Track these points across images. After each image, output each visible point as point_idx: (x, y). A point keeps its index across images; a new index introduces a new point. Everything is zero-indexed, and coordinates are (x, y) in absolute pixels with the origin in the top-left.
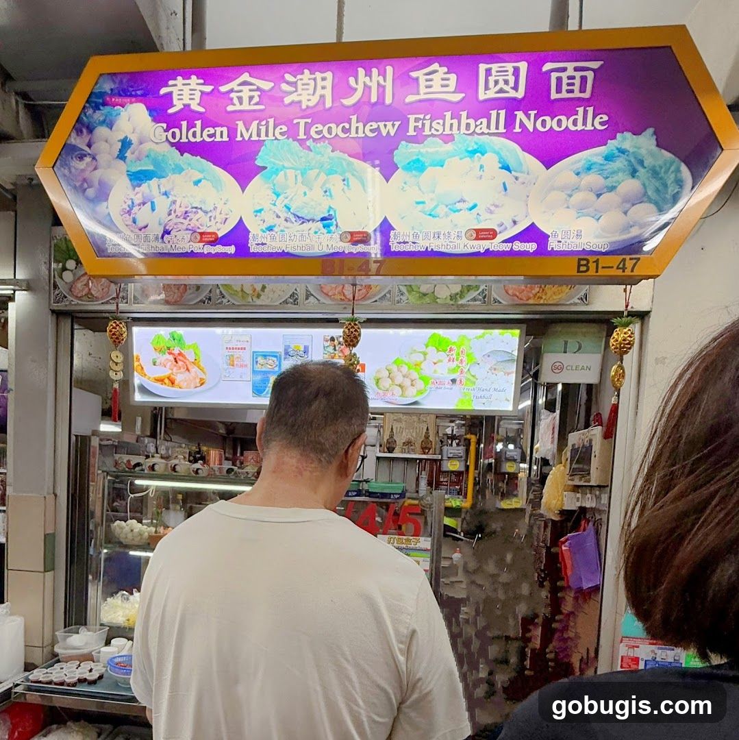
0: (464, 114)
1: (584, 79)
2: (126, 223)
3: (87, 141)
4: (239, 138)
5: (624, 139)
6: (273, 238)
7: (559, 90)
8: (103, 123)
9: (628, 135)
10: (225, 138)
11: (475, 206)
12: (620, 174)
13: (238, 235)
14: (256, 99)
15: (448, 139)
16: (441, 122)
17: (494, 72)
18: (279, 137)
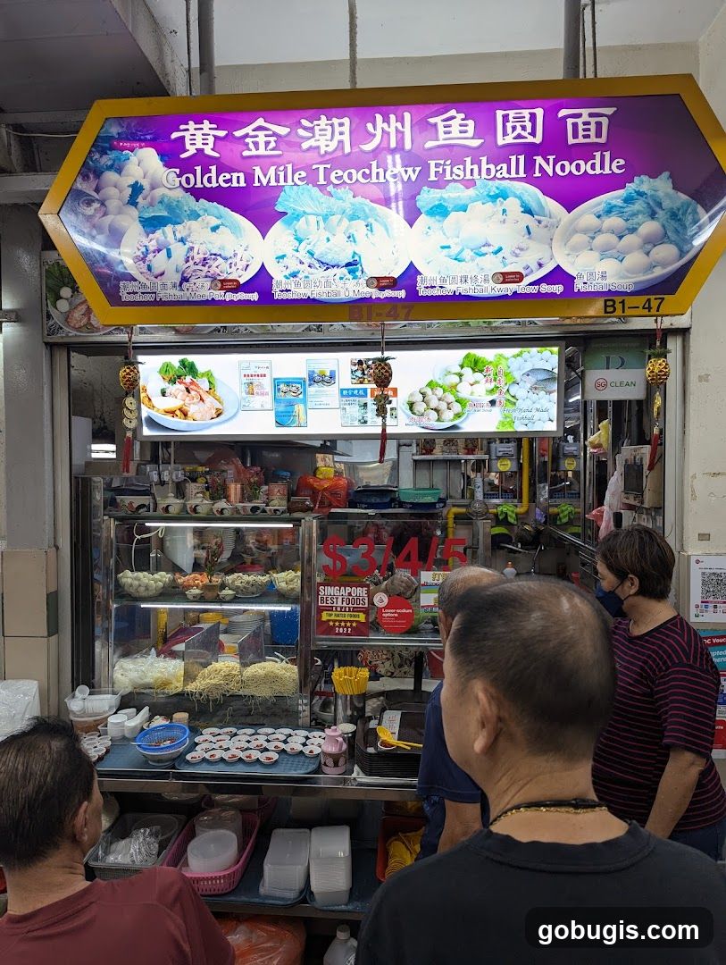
0: (484, 160)
1: (599, 125)
2: (141, 271)
3: (94, 186)
4: (257, 184)
5: (642, 182)
6: (297, 285)
7: (575, 135)
8: (110, 168)
9: (644, 178)
10: (242, 184)
11: (500, 249)
12: (640, 216)
13: (261, 281)
14: (273, 145)
15: (470, 184)
16: (461, 167)
17: (511, 119)
18: (299, 182)
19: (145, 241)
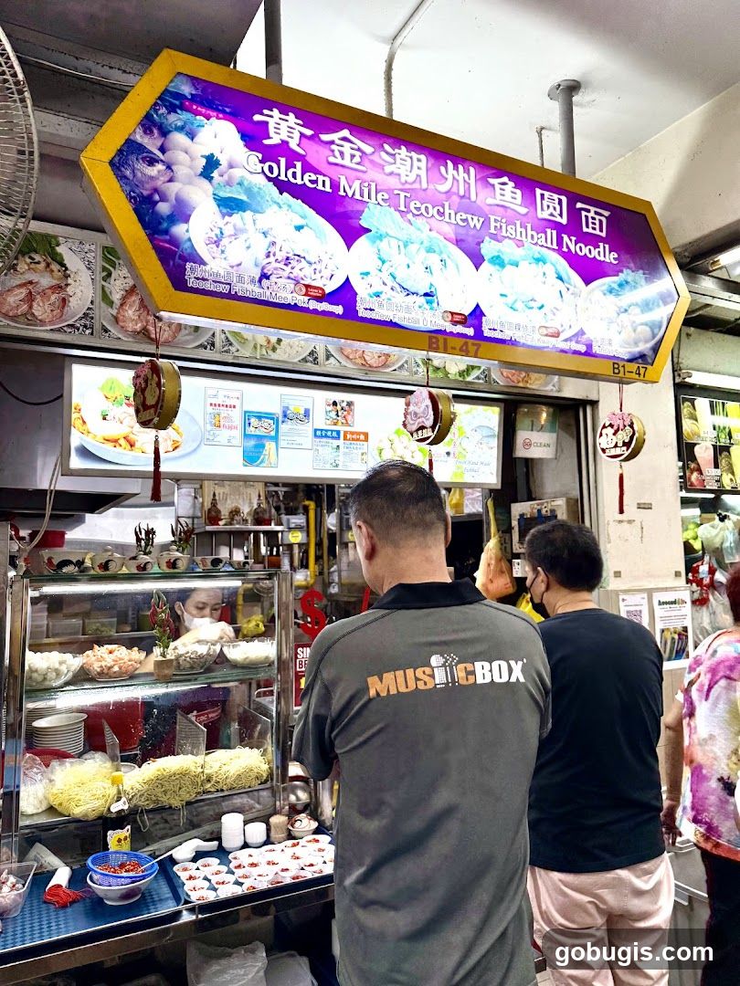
0: (529, 226)
1: (601, 221)
2: (213, 255)
3: (159, 144)
4: (342, 193)
5: (628, 274)
6: (381, 305)
7: (587, 226)
8: (181, 129)
10: (328, 189)
11: (542, 306)
13: (345, 294)
14: (357, 159)
15: (520, 244)
16: (513, 227)
17: (545, 198)
18: (381, 203)
19: (221, 223)
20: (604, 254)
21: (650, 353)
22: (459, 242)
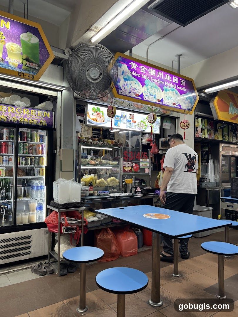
0: (172, 84)
1: (184, 83)
2: (123, 88)
4: (142, 77)
6: (147, 98)
7: (182, 84)
8: (119, 66)
10: (140, 77)
11: (173, 99)
13: (142, 96)
14: (145, 71)
15: (170, 87)
16: (169, 84)
17: (175, 78)
18: (148, 79)
19: (124, 83)
20: (184, 89)
21: (191, 109)
22: (160, 87)
